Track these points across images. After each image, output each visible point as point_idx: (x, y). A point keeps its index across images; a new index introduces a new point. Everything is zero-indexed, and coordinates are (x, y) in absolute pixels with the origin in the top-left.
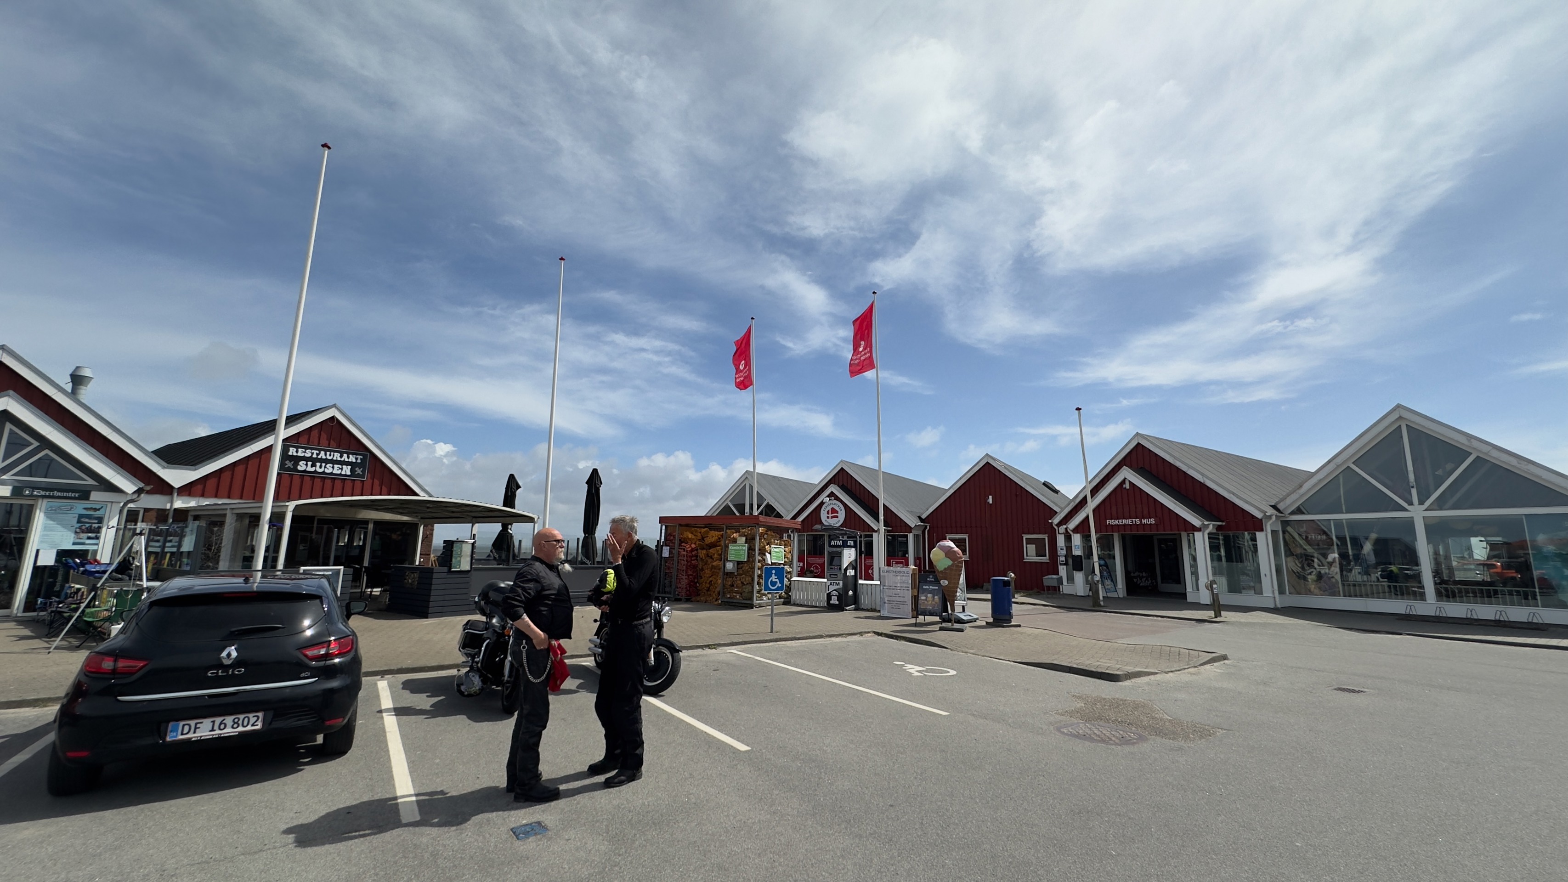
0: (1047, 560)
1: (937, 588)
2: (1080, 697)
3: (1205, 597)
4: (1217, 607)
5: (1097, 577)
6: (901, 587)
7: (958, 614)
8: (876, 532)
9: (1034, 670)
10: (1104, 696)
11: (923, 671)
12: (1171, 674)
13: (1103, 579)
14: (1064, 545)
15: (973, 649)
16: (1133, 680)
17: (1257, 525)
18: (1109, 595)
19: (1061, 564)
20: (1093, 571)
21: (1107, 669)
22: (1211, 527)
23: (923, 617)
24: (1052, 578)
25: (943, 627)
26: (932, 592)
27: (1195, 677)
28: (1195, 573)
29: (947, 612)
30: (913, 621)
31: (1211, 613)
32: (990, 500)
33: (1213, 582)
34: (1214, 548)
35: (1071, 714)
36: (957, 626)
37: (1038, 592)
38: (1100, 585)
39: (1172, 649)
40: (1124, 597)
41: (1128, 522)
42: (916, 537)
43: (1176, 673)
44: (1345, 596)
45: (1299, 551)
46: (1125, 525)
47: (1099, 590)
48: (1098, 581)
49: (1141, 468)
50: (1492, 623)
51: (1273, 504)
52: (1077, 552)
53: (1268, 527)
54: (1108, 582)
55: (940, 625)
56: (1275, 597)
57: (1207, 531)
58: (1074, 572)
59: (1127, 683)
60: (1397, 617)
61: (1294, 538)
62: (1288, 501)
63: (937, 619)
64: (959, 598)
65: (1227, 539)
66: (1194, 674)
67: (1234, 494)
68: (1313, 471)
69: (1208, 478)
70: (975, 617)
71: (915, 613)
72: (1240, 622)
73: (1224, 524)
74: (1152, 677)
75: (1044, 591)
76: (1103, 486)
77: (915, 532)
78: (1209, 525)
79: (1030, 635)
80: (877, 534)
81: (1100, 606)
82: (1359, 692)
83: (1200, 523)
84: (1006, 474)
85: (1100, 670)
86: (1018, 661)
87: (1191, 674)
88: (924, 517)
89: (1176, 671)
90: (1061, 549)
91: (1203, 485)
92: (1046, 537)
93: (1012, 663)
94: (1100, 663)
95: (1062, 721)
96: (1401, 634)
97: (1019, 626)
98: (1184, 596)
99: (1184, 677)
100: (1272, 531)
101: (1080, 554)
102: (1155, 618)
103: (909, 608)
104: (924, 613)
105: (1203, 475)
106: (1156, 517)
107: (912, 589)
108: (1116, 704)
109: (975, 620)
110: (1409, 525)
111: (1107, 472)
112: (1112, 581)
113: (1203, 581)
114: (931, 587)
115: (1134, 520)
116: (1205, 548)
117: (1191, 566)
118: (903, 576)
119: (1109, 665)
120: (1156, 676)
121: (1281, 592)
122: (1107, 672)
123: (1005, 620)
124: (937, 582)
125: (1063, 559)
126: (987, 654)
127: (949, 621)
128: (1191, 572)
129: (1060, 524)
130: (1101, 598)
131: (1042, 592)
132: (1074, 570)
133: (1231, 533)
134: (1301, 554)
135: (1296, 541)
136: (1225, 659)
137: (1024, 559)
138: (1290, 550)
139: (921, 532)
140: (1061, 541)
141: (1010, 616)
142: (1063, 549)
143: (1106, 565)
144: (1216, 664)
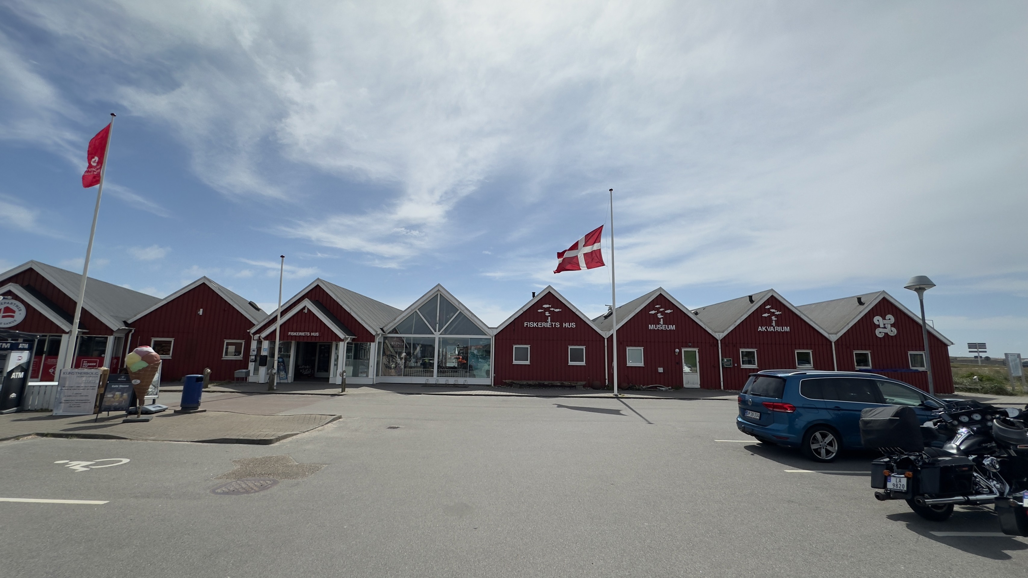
0: (241, 358)
1: (128, 386)
2: (239, 461)
3: (339, 381)
4: (344, 386)
5: (275, 371)
6: (85, 387)
7: (146, 407)
8: (67, 333)
9: (207, 446)
10: (257, 457)
11: (91, 465)
12: (307, 433)
13: (280, 371)
14: (256, 348)
15: (155, 436)
16: (281, 441)
17: (372, 338)
18: (282, 381)
19: (251, 361)
20: (273, 367)
21: (265, 437)
22: (349, 339)
23: (107, 412)
24: (241, 372)
25: (128, 420)
26: (122, 391)
27: (321, 432)
28: (336, 365)
29: (135, 405)
30: (94, 417)
31: (340, 390)
32: (201, 312)
33: (344, 372)
34: (349, 350)
35: (228, 476)
36: (143, 417)
37: (229, 382)
38: (276, 376)
39: (312, 416)
40: (291, 382)
41: (302, 334)
42: (117, 340)
43: (310, 431)
44: (404, 376)
45: (389, 353)
46: (300, 336)
47: (274, 379)
48: (275, 373)
49: (317, 300)
50: (453, 386)
51: (381, 327)
52: (264, 353)
53: (377, 340)
54: (283, 373)
55: (125, 418)
56: (373, 378)
57: (347, 342)
58: (260, 367)
59: (277, 444)
60: (422, 385)
61: (388, 346)
62: (388, 327)
63: (124, 413)
64: (150, 393)
65: (356, 345)
66: (321, 431)
67: (364, 321)
68: (403, 310)
69: (353, 311)
70: (164, 407)
71: (98, 409)
72: (354, 394)
73: (356, 337)
74: (294, 437)
75: (234, 380)
76: (290, 310)
77: (116, 335)
78: (348, 338)
79: (212, 417)
80: (67, 336)
81: (273, 390)
82: (398, 427)
83: (344, 337)
84: (219, 294)
85: (259, 438)
86: (195, 440)
87: (319, 431)
88: (130, 322)
89: (311, 430)
90: (253, 351)
91: (349, 314)
92: (243, 342)
93: (189, 443)
94: (262, 432)
95: (219, 484)
96: (421, 394)
97: (205, 411)
98: (328, 379)
99: (314, 433)
100: (379, 342)
101: (266, 355)
102: (307, 395)
103: (91, 406)
104: (109, 409)
105: (350, 309)
106: (320, 332)
107: (99, 388)
108: (265, 461)
109: (164, 410)
110: (434, 339)
111: (295, 301)
112: (285, 372)
113: (340, 370)
114: (121, 386)
115: (306, 333)
116: (344, 351)
117: (335, 361)
118: (90, 376)
119: (267, 433)
120: (297, 435)
121: (377, 375)
122: (264, 438)
123: (190, 408)
124: (128, 381)
125: (253, 357)
126: (167, 439)
127: (136, 413)
128: (335, 364)
129: (255, 333)
130: (275, 384)
131: (233, 381)
132: (260, 365)
133: (359, 343)
134: (389, 355)
135: (389, 348)
136: (340, 418)
137: (222, 358)
138: (385, 352)
139: (124, 335)
140: (254, 345)
141: (198, 404)
142: (255, 351)
143: (283, 362)
144: (334, 422)
